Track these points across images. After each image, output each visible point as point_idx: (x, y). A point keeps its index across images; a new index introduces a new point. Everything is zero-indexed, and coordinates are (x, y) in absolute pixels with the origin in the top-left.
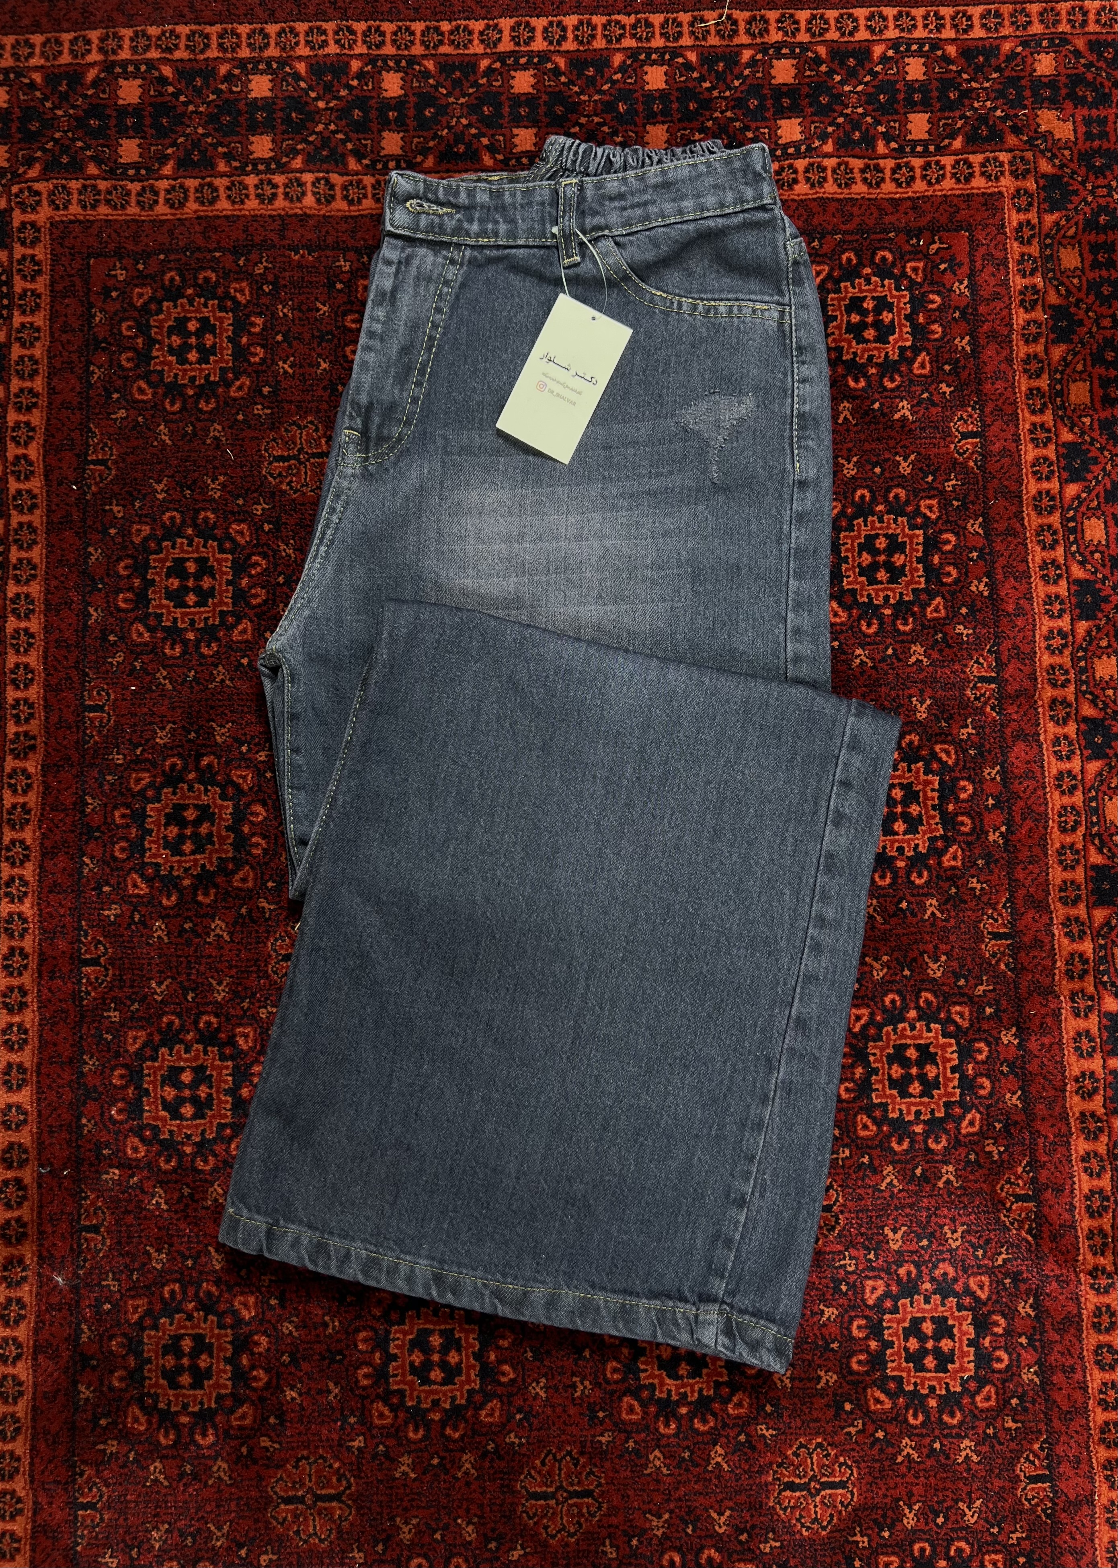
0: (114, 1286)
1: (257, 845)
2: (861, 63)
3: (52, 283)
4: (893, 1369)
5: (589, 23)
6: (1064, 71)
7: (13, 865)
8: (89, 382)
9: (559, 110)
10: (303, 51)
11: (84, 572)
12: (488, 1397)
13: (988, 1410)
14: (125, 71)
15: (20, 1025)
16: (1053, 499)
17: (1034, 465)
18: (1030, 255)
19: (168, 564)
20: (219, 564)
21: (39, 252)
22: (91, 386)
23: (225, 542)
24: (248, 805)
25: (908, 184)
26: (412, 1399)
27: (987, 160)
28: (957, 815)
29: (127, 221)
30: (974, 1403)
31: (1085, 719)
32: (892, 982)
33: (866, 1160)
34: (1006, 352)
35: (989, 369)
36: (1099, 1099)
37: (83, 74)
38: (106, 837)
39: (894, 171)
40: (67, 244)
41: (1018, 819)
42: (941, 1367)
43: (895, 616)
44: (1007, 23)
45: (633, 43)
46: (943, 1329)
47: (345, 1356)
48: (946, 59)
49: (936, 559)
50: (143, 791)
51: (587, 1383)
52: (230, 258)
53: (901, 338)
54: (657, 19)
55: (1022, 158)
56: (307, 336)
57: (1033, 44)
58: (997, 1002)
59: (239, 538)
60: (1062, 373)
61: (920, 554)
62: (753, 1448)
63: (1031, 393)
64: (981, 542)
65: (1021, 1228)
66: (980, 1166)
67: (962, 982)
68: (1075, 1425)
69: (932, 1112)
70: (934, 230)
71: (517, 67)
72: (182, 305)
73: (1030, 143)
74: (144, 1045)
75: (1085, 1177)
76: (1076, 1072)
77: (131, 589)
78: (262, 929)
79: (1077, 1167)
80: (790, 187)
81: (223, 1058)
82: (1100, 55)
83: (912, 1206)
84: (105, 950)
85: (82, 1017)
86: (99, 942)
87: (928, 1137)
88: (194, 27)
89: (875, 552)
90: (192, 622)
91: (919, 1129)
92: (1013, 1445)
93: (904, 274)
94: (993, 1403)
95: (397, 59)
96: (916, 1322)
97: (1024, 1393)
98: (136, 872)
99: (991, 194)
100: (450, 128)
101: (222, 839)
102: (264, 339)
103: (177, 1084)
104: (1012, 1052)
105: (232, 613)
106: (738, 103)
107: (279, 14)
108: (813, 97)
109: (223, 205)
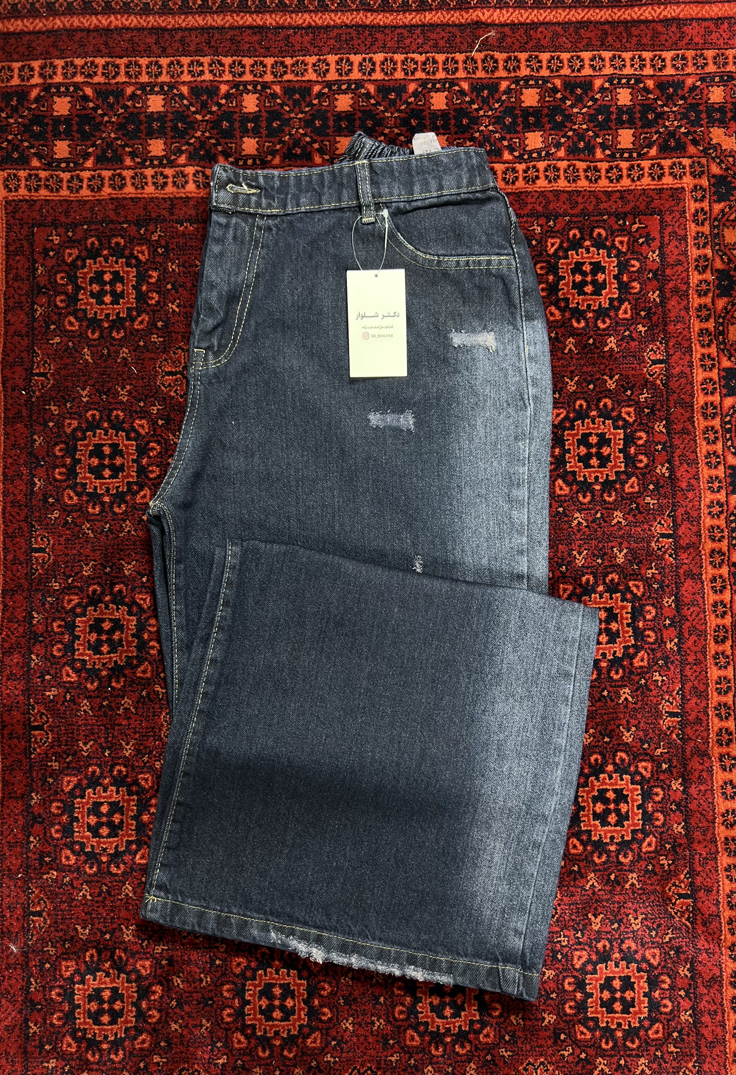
0: (52, 951)
1: (153, 647)
2: (585, 92)
3: (7, 245)
4: (592, 1013)
5: (392, 60)
6: (730, 100)
8: (33, 316)
9: (369, 123)
10: (186, 78)
11: (30, 453)
12: (313, 1030)
13: (657, 1039)
14: (58, 91)
16: (715, 408)
17: (702, 384)
18: (703, 233)
19: (91, 448)
20: (127, 448)
22: (35, 320)
23: (131, 432)
24: (147, 619)
25: (618, 181)
26: (260, 1031)
27: (674, 164)
28: (645, 630)
29: (60, 201)
30: (647, 1035)
31: (734, 564)
32: (596, 746)
33: (576, 868)
34: (684, 303)
35: (672, 315)
37: (28, 93)
38: (47, 641)
39: (608, 171)
40: (17, 216)
41: (686, 634)
42: (626, 1010)
43: (603, 491)
44: (690, 64)
45: (423, 76)
46: (627, 984)
47: (214, 1002)
48: (647, 90)
50: (74, 608)
51: (382, 1021)
52: (134, 228)
53: (610, 292)
54: (441, 58)
55: (699, 163)
56: (189, 285)
57: (708, 80)
58: (670, 761)
59: (141, 430)
60: (724, 318)
61: (621, 447)
62: (496, 1065)
63: (702, 332)
64: (664, 438)
65: (682, 916)
66: (655, 874)
67: (646, 746)
68: (716, 1051)
69: (623, 837)
70: (636, 214)
71: (341, 92)
72: (100, 262)
73: (705, 151)
74: (75, 787)
75: (727, 882)
76: (723, 810)
77: (64, 465)
78: (157, 706)
79: (722, 875)
80: (534, 182)
81: (130, 794)
83: (607, 901)
84: (47, 720)
85: (31, 766)
86: (43, 714)
87: (619, 853)
88: (108, 59)
89: (589, 446)
90: (108, 490)
91: (613, 848)
92: (675, 1064)
93: (613, 246)
94: (660, 1035)
95: (255, 84)
96: (609, 981)
97: (682, 1029)
98: (69, 666)
99: (676, 189)
100: (291, 135)
101: (129, 643)
102: (158, 287)
103: (98, 814)
104: (679, 796)
105: (136, 483)
106: (497, 120)
107: (169, 51)
108: (551, 117)
109: (129, 190)
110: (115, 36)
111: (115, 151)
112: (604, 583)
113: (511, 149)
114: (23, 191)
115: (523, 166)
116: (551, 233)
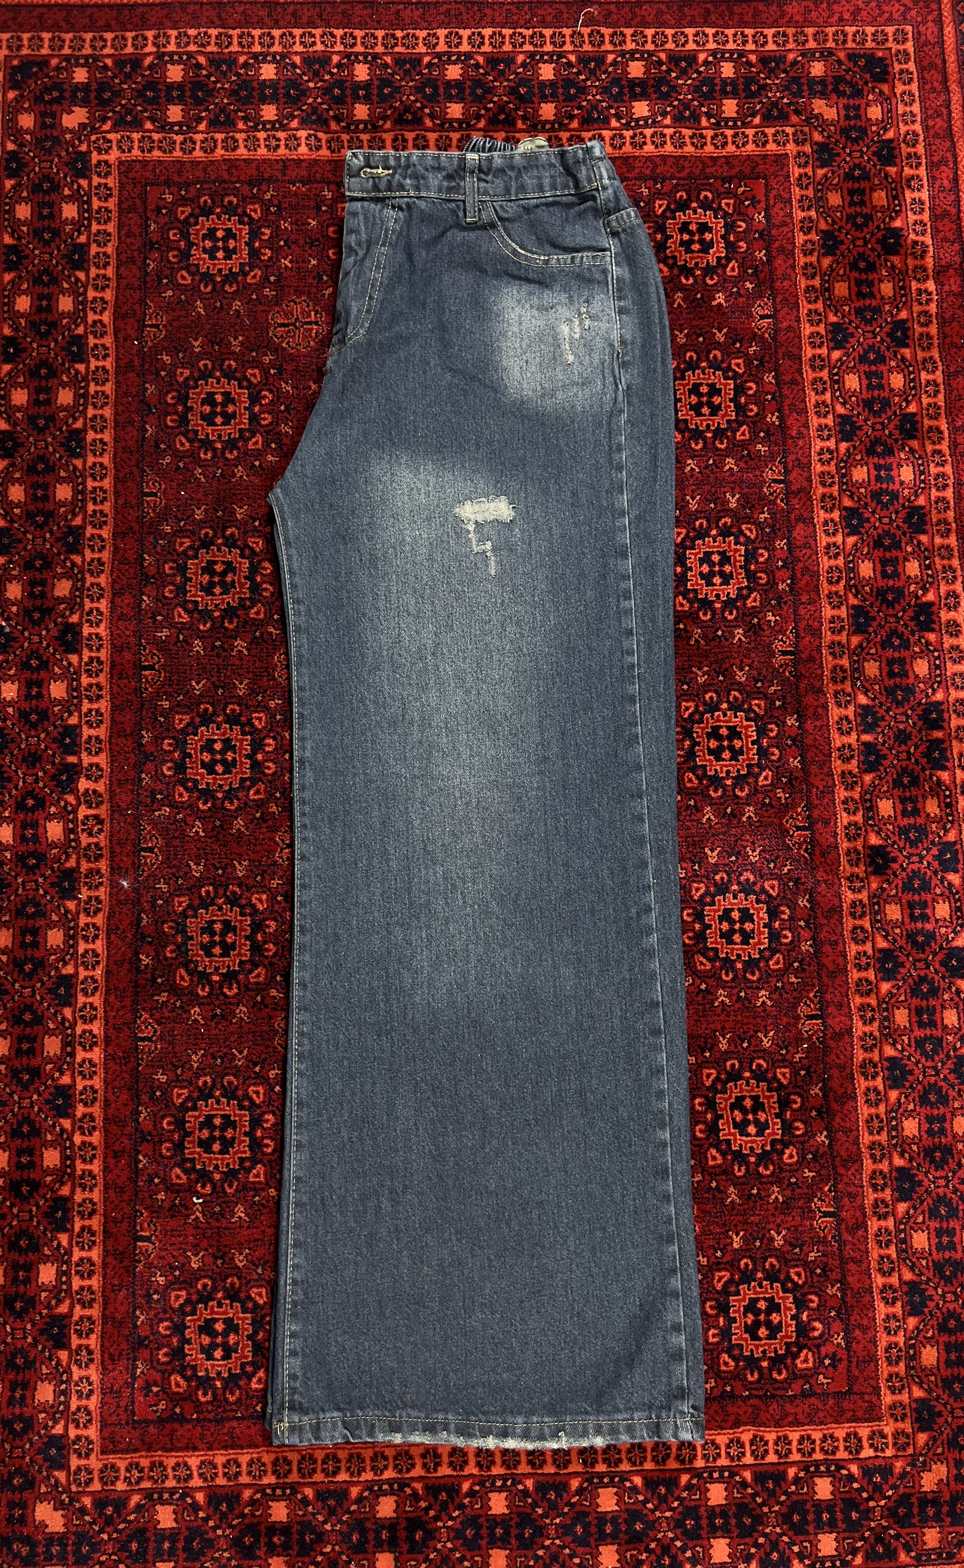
0: (164, 887)
1: (266, 590)
2: (690, 65)
3: (120, 203)
4: (711, 943)
5: (500, 34)
6: (831, 74)
7: (92, 601)
8: (146, 271)
9: (479, 91)
10: (298, 48)
11: (142, 401)
13: (777, 970)
14: (172, 59)
15: (97, 711)
16: (823, 360)
17: (810, 338)
18: (807, 197)
19: (203, 396)
20: (239, 396)
21: (111, 181)
22: (147, 274)
23: (242, 381)
24: (260, 562)
25: (723, 147)
27: (777, 132)
28: (757, 572)
29: (173, 162)
30: (768, 966)
31: (845, 508)
32: (711, 684)
33: (692, 803)
34: (791, 261)
35: (779, 273)
36: (854, 762)
37: (142, 60)
38: (159, 583)
39: (713, 138)
40: (130, 176)
41: (799, 575)
42: (745, 942)
43: (714, 438)
44: (791, 40)
45: (530, 48)
46: (746, 916)
48: (749, 64)
49: (743, 400)
50: (186, 551)
52: (247, 188)
53: (718, 251)
54: (548, 32)
55: (802, 131)
56: (302, 242)
57: (809, 55)
58: (784, 697)
59: (253, 379)
60: (829, 276)
61: (731, 396)
63: (807, 289)
64: (774, 389)
65: (800, 848)
66: (772, 807)
67: (759, 685)
68: (838, 981)
69: (738, 771)
70: (741, 177)
71: (450, 62)
72: (212, 220)
73: (807, 121)
74: (188, 725)
75: (845, 815)
76: (839, 744)
77: (176, 413)
78: (271, 647)
79: (839, 808)
80: (641, 148)
81: (244, 733)
82: (856, 63)
83: (724, 834)
84: (158, 660)
85: (142, 705)
86: (154, 654)
87: (735, 787)
88: (221, 30)
89: (700, 395)
90: (220, 436)
91: (729, 782)
92: (795, 994)
93: (720, 208)
94: (781, 965)
95: (365, 55)
96: (727, 912)
97: (803, 959)
98: (181, 606)
99: (780, 155)
100: (402, 102)
101: (242, 585)
102: (271, 244)
103: (212, 751)
104: (794, 732)
105: (248, 430)
106: (604, 90)
107: (281, 23)
108: (657, 87)
109: (242, 151)
110: (228, 9)
111: (228, 116)
112: (717, 527)
113: (618, 117)
114: (136, 152)
115: (631, 133)
116: (660, 195)
